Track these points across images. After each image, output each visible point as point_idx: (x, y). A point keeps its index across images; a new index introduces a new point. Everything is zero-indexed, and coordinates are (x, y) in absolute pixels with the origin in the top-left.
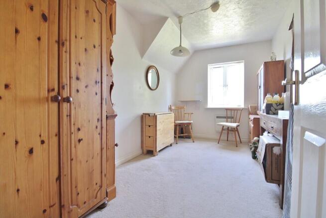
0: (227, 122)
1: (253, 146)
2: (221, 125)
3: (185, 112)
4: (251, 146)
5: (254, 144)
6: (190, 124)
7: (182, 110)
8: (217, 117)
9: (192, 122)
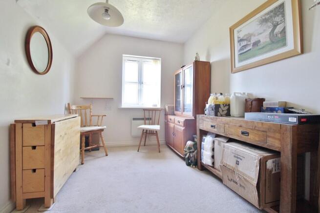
0: (145, 124)
1: (188, 151)
2: (141, 128)
3: (92, 114)
4: (186, 151)
5: (190, 149)
6: (102, 130)
7: (88, 111)
8: (134, 119)
9: (105, 127)
